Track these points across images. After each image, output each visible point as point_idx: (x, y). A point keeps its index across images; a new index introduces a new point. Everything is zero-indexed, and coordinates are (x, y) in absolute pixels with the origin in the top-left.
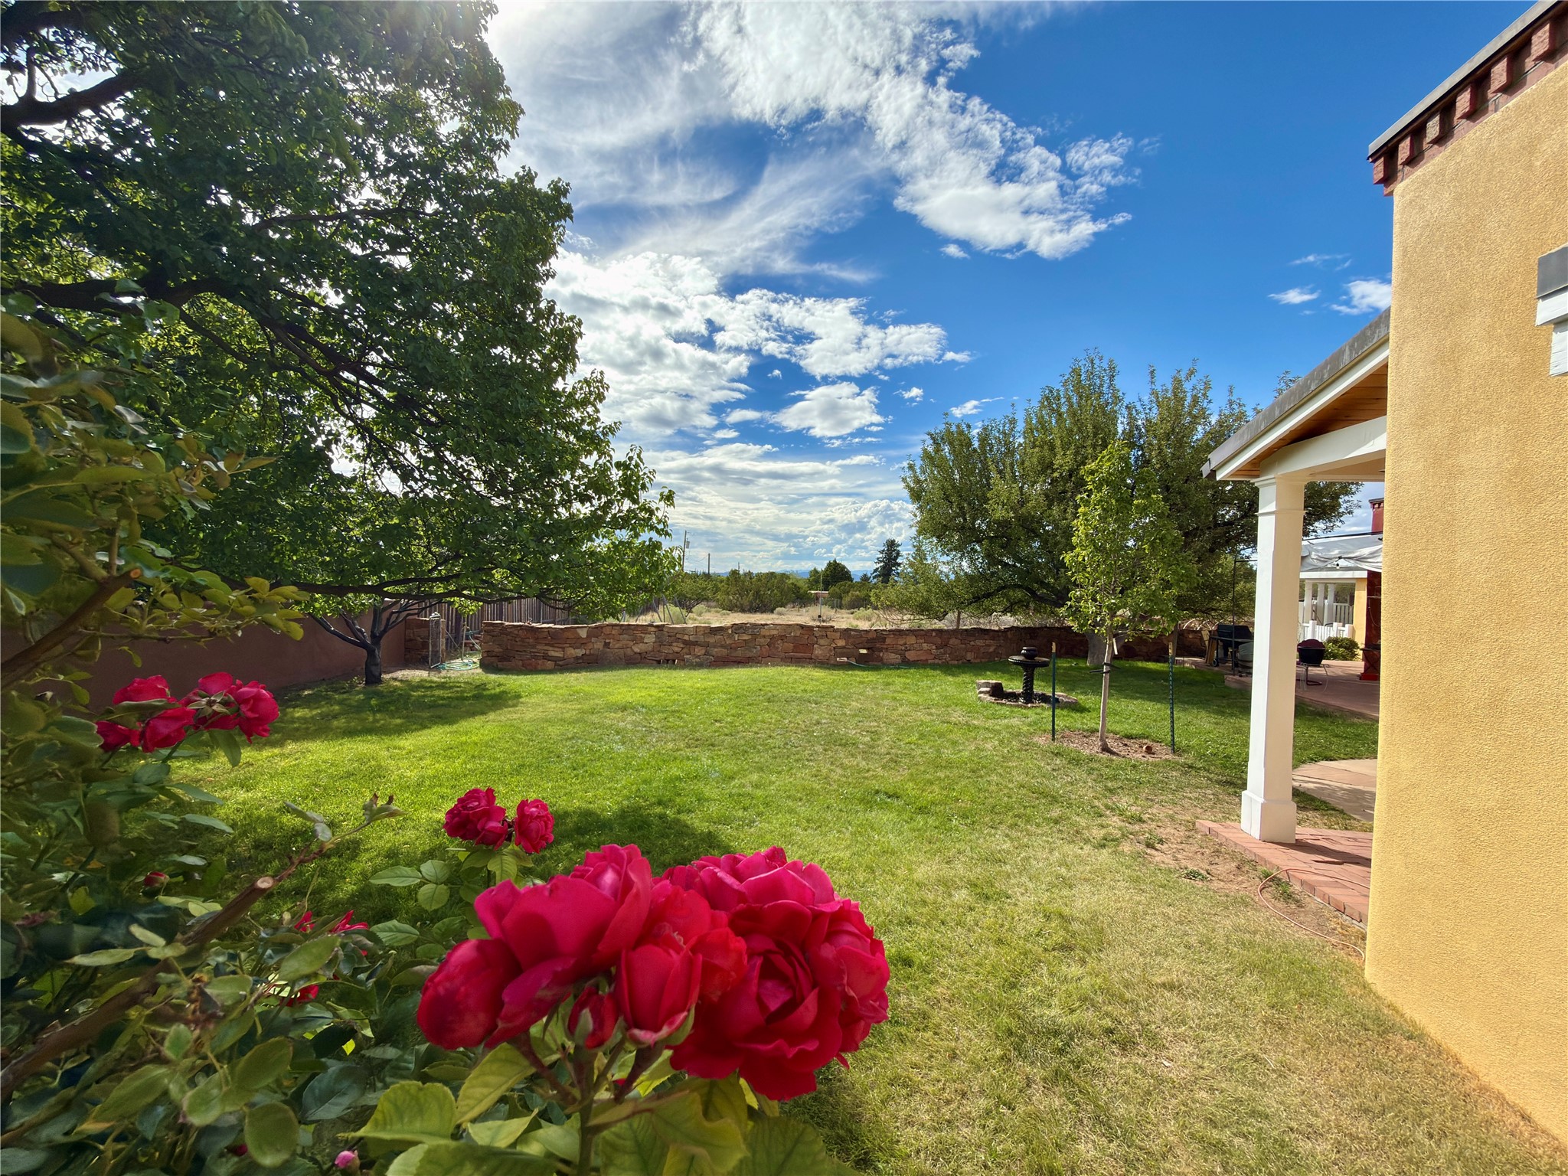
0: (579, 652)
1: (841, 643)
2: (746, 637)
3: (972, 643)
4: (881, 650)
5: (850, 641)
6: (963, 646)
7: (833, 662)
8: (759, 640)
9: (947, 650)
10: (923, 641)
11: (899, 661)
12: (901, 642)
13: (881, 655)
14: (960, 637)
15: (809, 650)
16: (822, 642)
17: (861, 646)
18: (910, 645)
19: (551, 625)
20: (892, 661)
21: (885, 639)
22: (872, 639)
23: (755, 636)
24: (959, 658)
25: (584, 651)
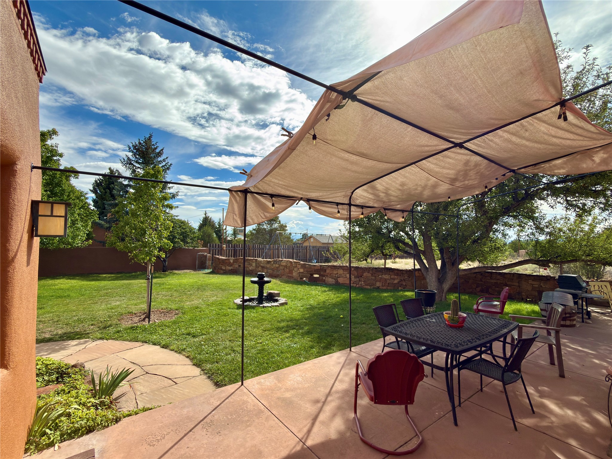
0: (230, 268)
1: (302, 270)
2: (277, 266)
3: (380, 276)
4: (324, 276)
5: (305, 269)
6: (373, 278)
7: (299, 279)
8: (281, 267)
9: (362, 279)
10: (347, 273)
11: (334, 283)
12: (335, 272)
13: (324, 278)
14: (371, 272)
15: (292, 273)
16: (295, 269)
17: (311, 273)
18: (340, 274)
19: (223, 258)
20: (330, 282)
21: (326, 270)
22: (318, 269)
23: (280, 265)
24: (371, 285)
25: (232, 268)
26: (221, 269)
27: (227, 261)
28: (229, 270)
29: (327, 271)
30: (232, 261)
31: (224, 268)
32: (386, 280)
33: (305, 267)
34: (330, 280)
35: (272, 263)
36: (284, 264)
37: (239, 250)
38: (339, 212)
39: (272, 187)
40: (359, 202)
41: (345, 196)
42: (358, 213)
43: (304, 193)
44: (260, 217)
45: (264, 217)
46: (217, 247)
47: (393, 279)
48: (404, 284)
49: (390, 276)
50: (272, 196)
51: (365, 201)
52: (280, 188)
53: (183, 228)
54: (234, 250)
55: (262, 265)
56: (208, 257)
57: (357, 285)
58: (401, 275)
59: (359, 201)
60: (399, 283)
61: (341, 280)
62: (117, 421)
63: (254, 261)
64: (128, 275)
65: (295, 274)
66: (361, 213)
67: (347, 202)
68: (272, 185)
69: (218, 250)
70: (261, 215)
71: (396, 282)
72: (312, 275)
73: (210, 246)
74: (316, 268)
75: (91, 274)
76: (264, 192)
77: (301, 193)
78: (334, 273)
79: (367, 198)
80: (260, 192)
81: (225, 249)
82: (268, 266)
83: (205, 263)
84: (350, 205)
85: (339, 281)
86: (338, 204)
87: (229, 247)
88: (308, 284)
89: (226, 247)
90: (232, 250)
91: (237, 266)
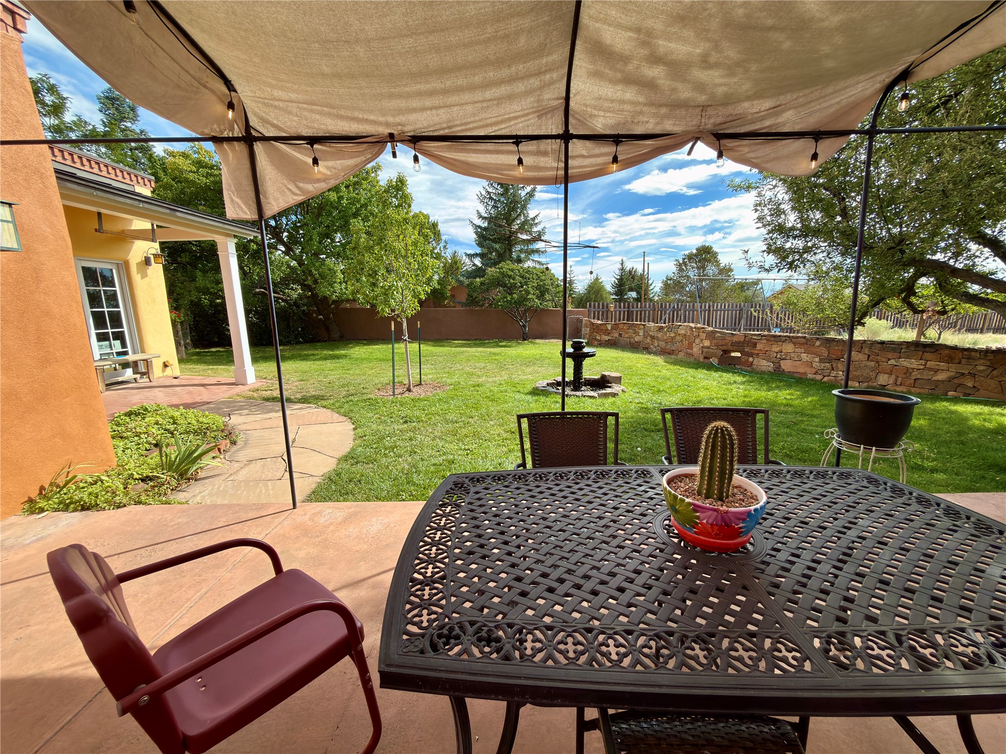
0: (607, 338)
1: (707, 343)
2: (673, 335)
3: (892, 362)
4: (751, 355)
5: (714, 342)
6: (872, 364)
7: (701, 360)
8: (678, 338)
9: (839, 365)
10: (803, 350)
11: (771, 369)
12: (776, 348)
13: (751, 359)
14: (867, 351)
15: (692, 349)
16: (697, 341)
17: (725, 348)
18: (786, 354)
19: (599, 322)
20: (763, 368)
21: (756, 344)
22: (739, 342)
23: (677, 334)
24: (861, 379)
25: (609, 338)
26: (596, 339)
27: (603, 327)
28: (606, 341)
29: (759, 346)
30: (609, 327)
31: (599, 338)
32: (908, 371)
33: (714, 338)
34: (764, 363)
35: (665, 330)
36: (683, 332)
37: (637, 312)
38: (520, 161)
39: (297, 116)
40: (603, 124)
41: (542, 113)
42: (600, 160)
43: (390, 119)
44: (288, 193)
45: (298, 192)
46: (601, 307)
47: (930, 369)
48: (970, 385)
49: (923, 362)
50: (312, 140)
51: (620, 118)
52: (318, 117)
53: (541, 281)
54: (628, 312)
55: (651, 333)
56: (584, 322)
57: (826, 379)
58: (963, 361)
59: (601, 120)
60: (950, 380)
61: (786, 366)
62: (118, 507)
63: (642, 327)
64: (477, 342)
65: (696, 350)
66: (611, 158)
67: (554, 126)
68: (295, 110)
69: (603, 312)
70: (290, 186)
71: (941, 376)
72: (726, 352)
73: (590, 306)
74: (735, 339)
75: (448, 339)
76: (293, 132)
77: (381, 119)
78: (773, 349)
79: (627, 107)
80: (284, 135)
81: (612, 309)
82: (660, 335)
83: (581, 330)
84: (566, 137)
85: (783, 367)
86: (518, 140)
87: (620, 307)
88: (717, 370)
89: (615, 307)
90: (624, 312)
91: (616, 335)
